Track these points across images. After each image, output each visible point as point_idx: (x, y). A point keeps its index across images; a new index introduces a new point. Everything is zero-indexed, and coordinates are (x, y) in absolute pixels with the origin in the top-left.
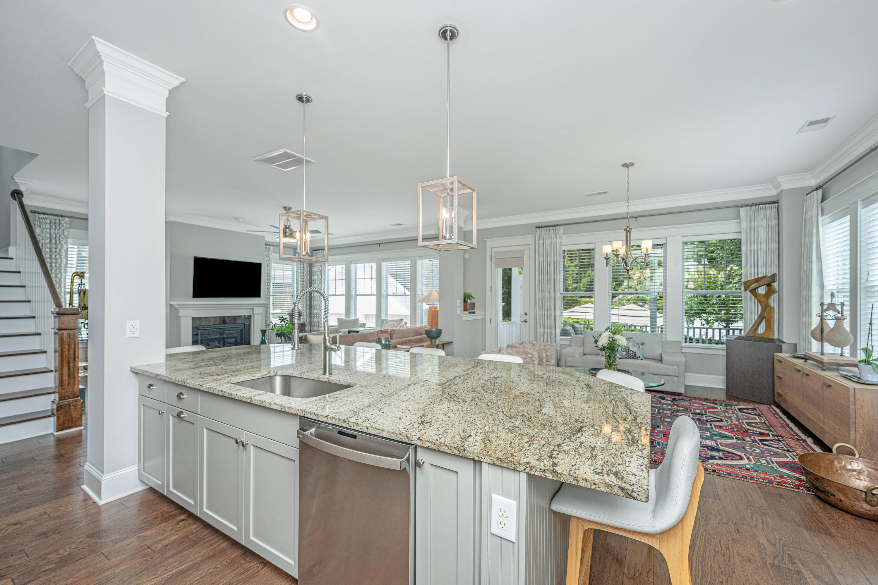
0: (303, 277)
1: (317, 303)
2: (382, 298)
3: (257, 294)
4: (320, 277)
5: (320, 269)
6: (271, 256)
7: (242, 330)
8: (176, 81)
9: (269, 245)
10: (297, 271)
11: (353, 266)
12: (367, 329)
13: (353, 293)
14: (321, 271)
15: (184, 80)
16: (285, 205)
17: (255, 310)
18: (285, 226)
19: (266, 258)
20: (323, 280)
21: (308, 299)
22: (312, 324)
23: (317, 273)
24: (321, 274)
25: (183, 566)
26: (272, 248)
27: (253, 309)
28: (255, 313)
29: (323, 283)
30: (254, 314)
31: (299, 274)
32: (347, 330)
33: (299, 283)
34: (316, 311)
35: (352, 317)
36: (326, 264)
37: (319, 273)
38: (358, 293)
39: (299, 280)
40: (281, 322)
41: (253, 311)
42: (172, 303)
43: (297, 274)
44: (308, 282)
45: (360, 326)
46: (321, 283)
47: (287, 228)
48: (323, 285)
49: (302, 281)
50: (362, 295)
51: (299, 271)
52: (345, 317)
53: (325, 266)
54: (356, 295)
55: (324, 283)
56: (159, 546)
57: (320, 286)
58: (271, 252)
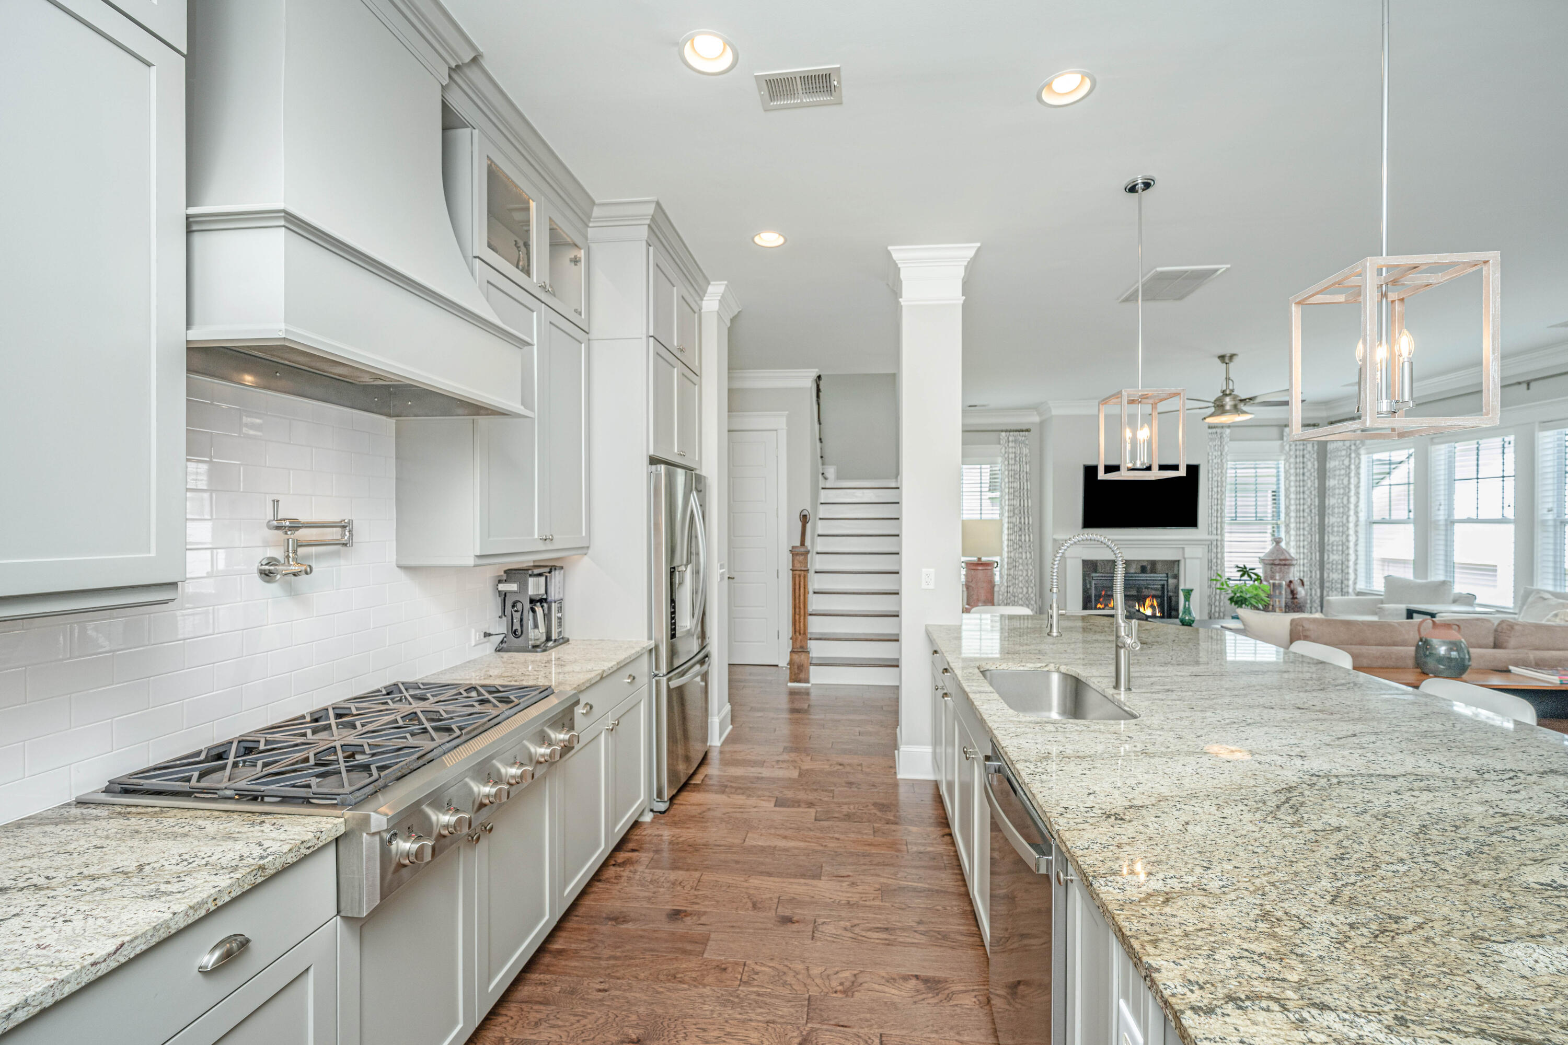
0: (1301, 483)
1: (1337, 539)
2: (1538, 530)
3: (1191, 522)
4: (1346, 482)
5: (1346, 462)
6: (1226, 448)
7: (1163, 585)
8: (968, 251)
9: (1222, 427)
10: (1286, 472)
11: (1440, 452)
12: (1478, 609)
13: (1441, 516)
14: (1349, 467)
15: (979, 245)
16: (1221, 353)
17: (1186, 550)
18: (1223, 392)
19: (1215, 453)
20: (1352, 487)
21: (1316, 529)
22: (1326, 584)
23: (1337, 472)
24: (1348, 475)
25: (920, 885)
26: (1228, 431)
27: (1183, 548)
28: (1186, 556)
29: (1352, 493)
30: (1185, 559)
31: (1293, 478)
32: (1403, 607)
33: (1293, 496)
34: (1335, 557)
35: (1437, 575)
36: (1362, 451)
37: (1343, 472)
38: (1457, 516)
39: (1293, 489)
40: (1242, 576)
41: (1184, 553)
42: (1055, 537)
43: (1286, 478)
44: (1315, 492)
45: (1455, 601)
46: (1347, 494)
47: (1227, 395)
48: (1353, 500)
49: (1298, 493)
50: (1469, 521)
51: (1292, 471)
52: (1416, 575)
53: (1358, 455)
54: (1451, 522)
55: (1357, 494)
56: (915, 849)
57: (1345, 501)
58: (1226, 439)
